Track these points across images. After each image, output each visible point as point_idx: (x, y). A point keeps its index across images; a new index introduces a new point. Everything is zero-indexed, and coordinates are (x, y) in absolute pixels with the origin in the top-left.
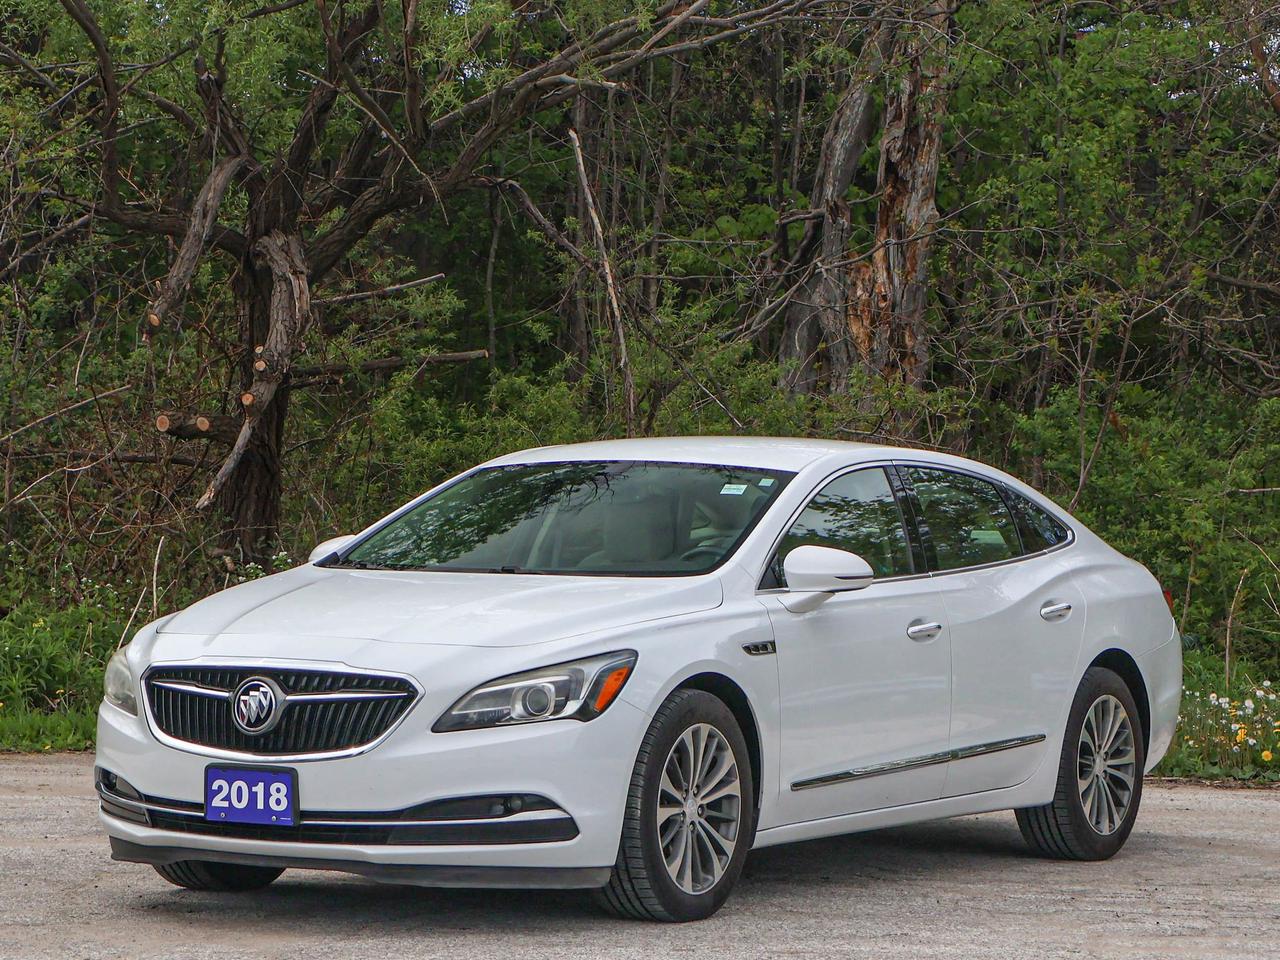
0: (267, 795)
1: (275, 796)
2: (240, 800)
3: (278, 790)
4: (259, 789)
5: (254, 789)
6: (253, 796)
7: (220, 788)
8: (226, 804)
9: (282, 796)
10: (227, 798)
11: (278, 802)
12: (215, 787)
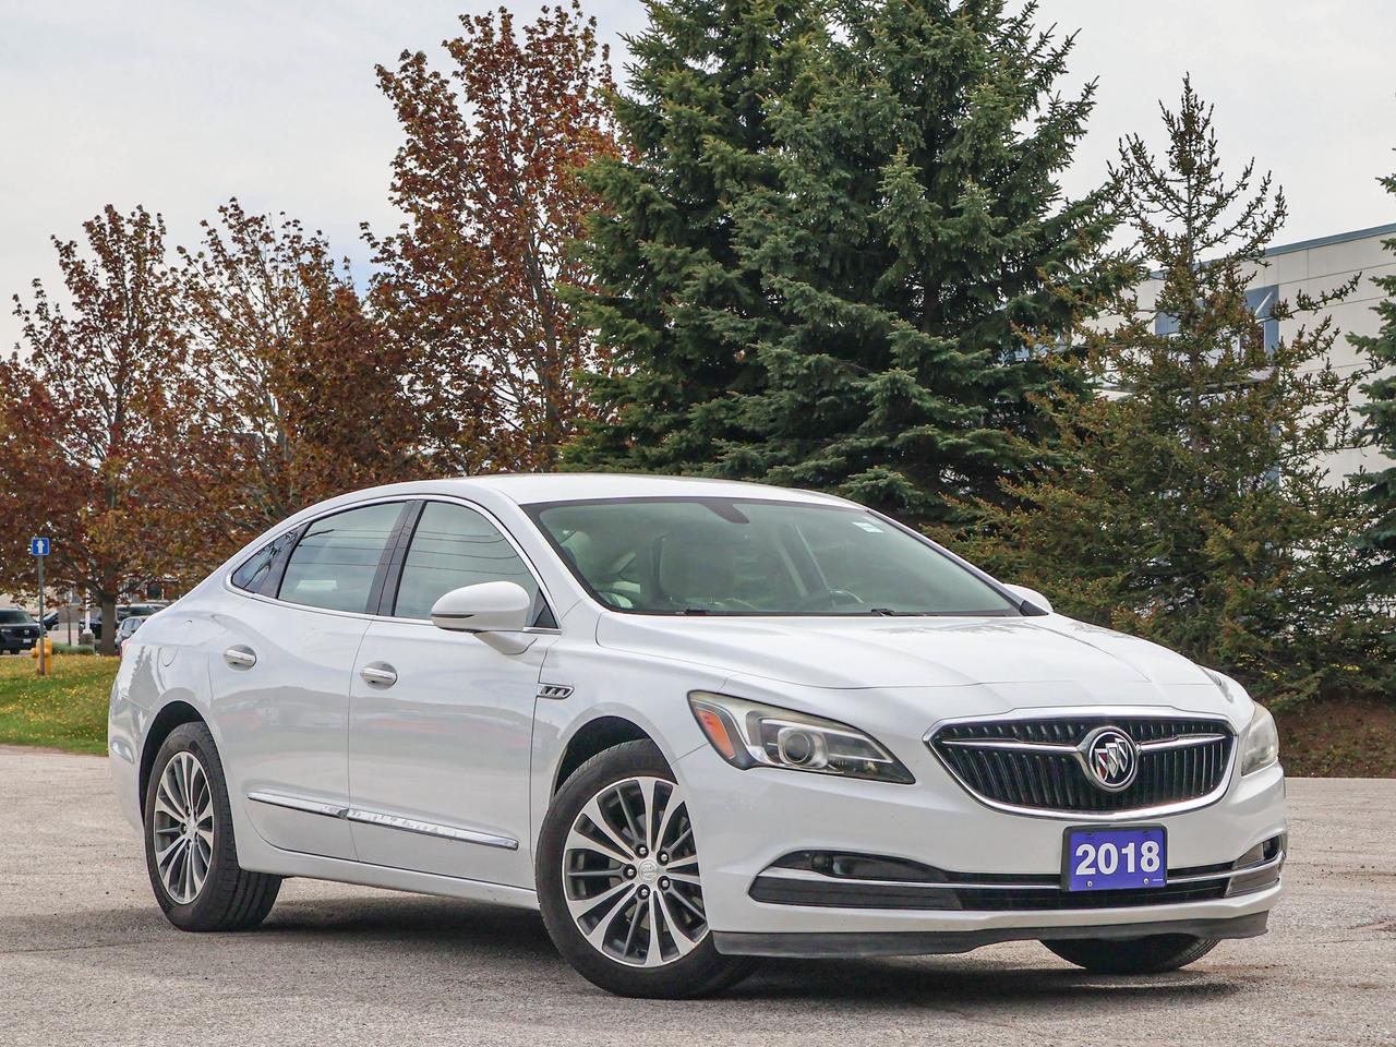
0: (1139, 855)
1: (1146, 856)
2: (1108, 864)
3: (1150, 850)
4: (1130, 850)
5: (1124, 851)
6: (1123, 859)
7: (1086, 853)
8: (1092, 871)
9: (1154, 856)
10: (1094, 864)
11: (1150, 862)
12: (1079, 852)
